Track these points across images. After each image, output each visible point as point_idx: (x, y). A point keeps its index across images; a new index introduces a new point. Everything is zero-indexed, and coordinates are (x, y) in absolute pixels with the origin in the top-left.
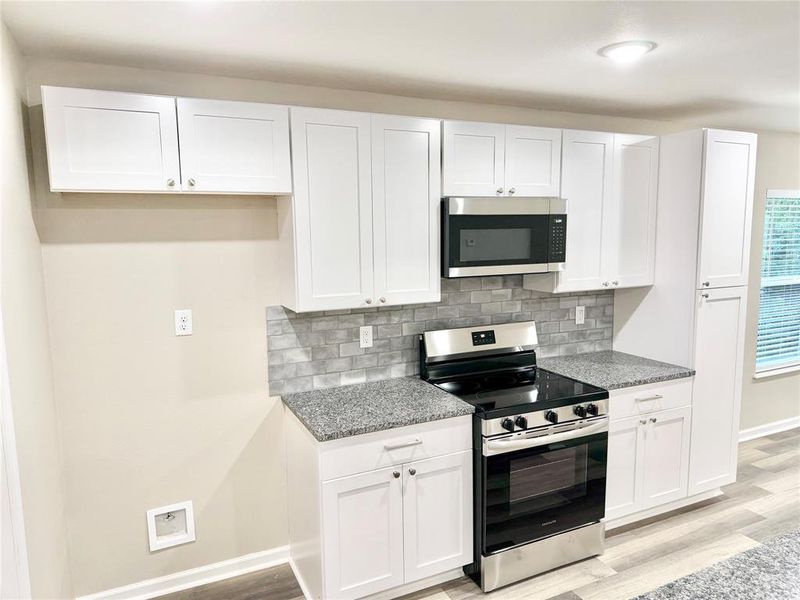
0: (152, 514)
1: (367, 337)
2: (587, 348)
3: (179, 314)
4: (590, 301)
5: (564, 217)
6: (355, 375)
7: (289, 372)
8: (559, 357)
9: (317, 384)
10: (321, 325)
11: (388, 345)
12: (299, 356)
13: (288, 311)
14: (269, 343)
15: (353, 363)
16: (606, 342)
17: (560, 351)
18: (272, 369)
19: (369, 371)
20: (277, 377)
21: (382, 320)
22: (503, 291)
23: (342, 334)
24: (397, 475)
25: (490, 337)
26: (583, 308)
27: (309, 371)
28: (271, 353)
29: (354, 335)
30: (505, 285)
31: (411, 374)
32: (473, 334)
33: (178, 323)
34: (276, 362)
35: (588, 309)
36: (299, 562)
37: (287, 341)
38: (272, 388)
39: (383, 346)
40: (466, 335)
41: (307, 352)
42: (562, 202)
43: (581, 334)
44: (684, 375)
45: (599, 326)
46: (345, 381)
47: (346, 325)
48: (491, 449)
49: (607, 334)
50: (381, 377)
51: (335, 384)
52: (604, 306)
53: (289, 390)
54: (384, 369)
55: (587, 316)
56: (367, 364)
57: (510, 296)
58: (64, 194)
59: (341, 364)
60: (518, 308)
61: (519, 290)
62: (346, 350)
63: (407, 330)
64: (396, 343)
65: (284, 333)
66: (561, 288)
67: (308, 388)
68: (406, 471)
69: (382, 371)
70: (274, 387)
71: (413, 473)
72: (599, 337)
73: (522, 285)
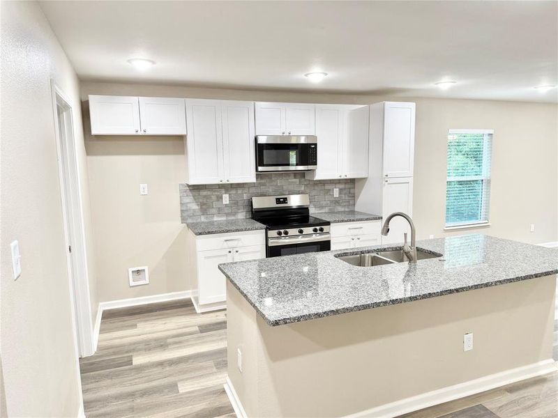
0: (131, 270)
1: (226, 199)
2: (340, 209)
3: (141, 185)
4: (342, 186)
5: (316, 145)
6: (221, 217)
7: (190, 213)
8: (325, 213)
9: (203, 219)
10: (204, 193)
11: (236, 203)
12: (195, 207)
13: (189, 186)
14: (181, 200)
15: (220, 211)
16: (350, 207)
17: (326, 210)
18: (182, 211)
19: (227, 215)
20: (184, 215)
21: (233, 192)
22: (294, 180)
23: (214, 198)
24: (230, 252)
25: (285, 201)
26: (338, 189)
27: (199, 213)
28: (182, 204)
29: (220, 198)
30: (295, 177)
31: (248, 217)
32: (276, 199)
33: (142, 190)
34: (184, 209)
35: (341, 190)
36: (194, 298)
37: (189, 199)
38: (182, 219)
39: (234, 203)
40: (273, 199)
41: (198, 205)
42: (315, 138)
43: (337, 202)
44: (376, 219)
45: (347, 198)
46: (216, 219)
47: (216, 193)
48: (272, 243)
49: (351, 202)
50: (233, 218)
51: (211, 220)
52: (350, 188)
53: (190, 221)
54: (235, 214)
55: (340, 193)
56: (226, 211)
57: (298, 183)
58: (96, 136)
59: (214, 211)
60: (303, 188)
61: (303, 180)
62: (216, 204)
63: (245, 196)
64: (240, 203)
65: (187, 196)
66: (317, 178)
67: (199, 220)
68: (235, 250)
69: (234, 215)
70: (183, 220)
71: (237, 252)
72: (347, 204)
73: (304, 177)
